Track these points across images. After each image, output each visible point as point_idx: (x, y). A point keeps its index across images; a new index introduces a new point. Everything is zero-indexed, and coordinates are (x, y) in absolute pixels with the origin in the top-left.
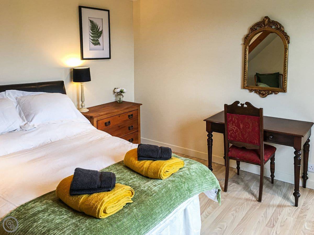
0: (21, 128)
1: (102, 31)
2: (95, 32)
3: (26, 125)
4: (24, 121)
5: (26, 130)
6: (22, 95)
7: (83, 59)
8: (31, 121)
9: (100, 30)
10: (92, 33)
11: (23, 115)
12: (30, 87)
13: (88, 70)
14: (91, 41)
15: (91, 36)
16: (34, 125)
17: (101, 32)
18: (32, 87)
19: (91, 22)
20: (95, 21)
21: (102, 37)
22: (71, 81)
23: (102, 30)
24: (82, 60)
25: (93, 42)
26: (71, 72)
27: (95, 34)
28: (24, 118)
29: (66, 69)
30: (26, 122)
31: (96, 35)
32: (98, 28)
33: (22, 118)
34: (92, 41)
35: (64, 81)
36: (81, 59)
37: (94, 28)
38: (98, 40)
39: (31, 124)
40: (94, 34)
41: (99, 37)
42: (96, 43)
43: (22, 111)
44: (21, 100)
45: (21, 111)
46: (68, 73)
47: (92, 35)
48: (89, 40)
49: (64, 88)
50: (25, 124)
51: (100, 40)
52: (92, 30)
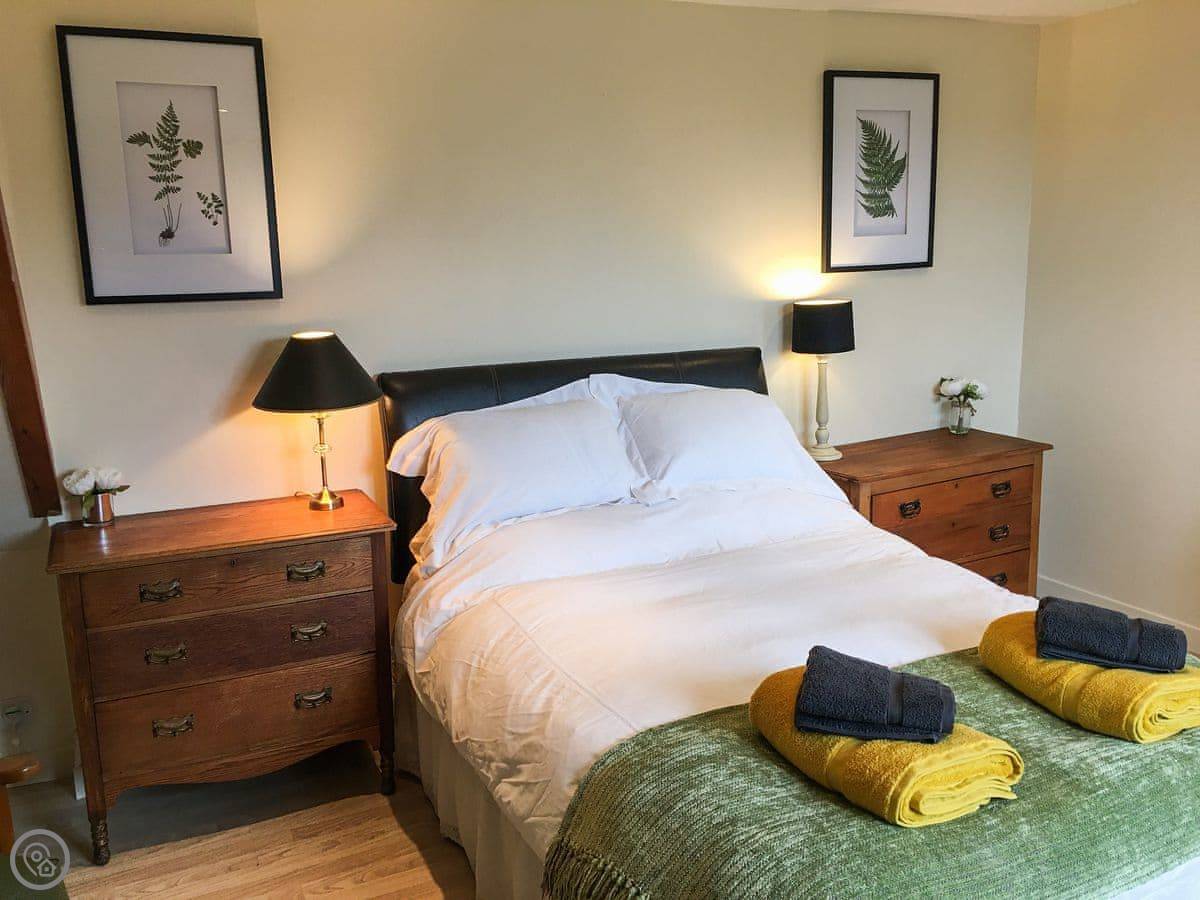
0: (633, 496)
1: (904, 159)
2: (877, 164)
3: (649, 487)
4: (643, 476)
5: (648, 505)
6: (634, 392)
7: (828, 268)
8: (662, 477)
9: (899, 157)
10: (866, 171)
11: (637, 455)
12: (657, 365)
13: (845, 311)
14: (863, 201)
15: (861, 180)
16: (668, 492)
17: (902, 165)
18: (664, 365)
19: (868, 127)
20: (883, 125)
21: (902, 181)
22: (784, 349)
23: (906, 156)
24: (827, 272)
25: (867, 204)
26: (785, 318)
27: (879, 173)
28: (642, 465)
29: (768, 304)
30: (647, 478)
31: (881, 177)
32: (892, 150)
33: (637, 466)
34: (867, 201)
35: (758, 346)
36: (823, 272)
37: (874, 149)
38: (887, 196)
39: (663, 485)
40: (875, 172)
41: (893, 182)
42: (879, 207)
43: (634, 441)
44: (632, 406)
45: (630, 443)
46: (776, 321)
47: (868, 179)
48: (856, 195)
49: (760, 371)
50: (645, 486)
51: (896, 195)
52: (867, 158)
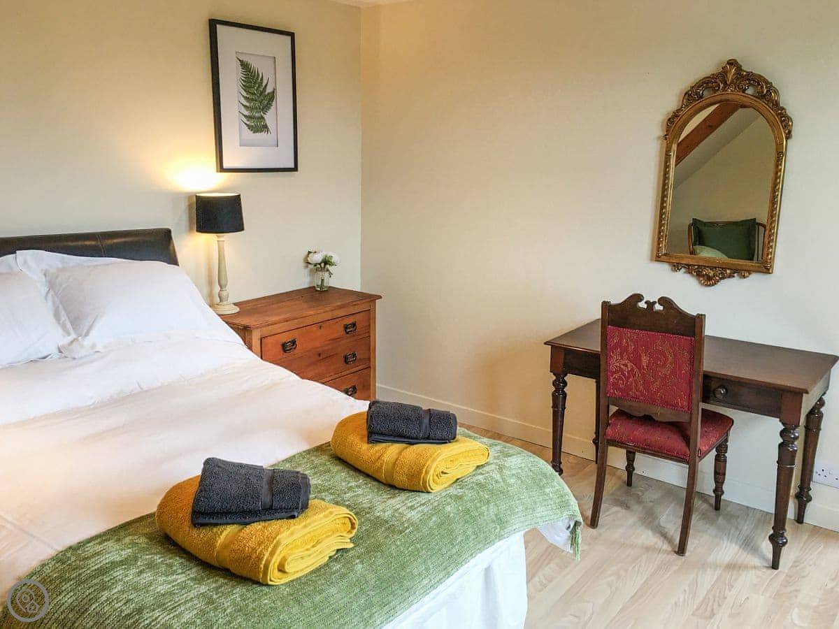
0: (60, 352)
1: (273, 92)
2: (253, 94)
3: (74, 344)
4: (69, 334)
5: (74, 359)
6: (60, 266)
7: (222, 169)
8: (87, 334)
9: (269, 90)
10: (246, 98)
11: (64, 317)
12: (80, 243)
13: (236, 201)
14: (245, 120)
15: (243, 105)
16: (93, 346)
17: (272, 97)
18: (88, 243)
19: (244, 65)
20: (255, 64)
21: (273, 108)
22: (191, 229)
23: (274, 90)
24: (221, 172)
25: (248, 123)
26: (190, 206)
27: (256, 101)
28: (68, 325)
29: (176, 196)
30: (73, 336)
31: (257, 104)
32: (264, 84)
33: (64, 327)
34: (248, 121)
35: (170, 228)
36: (217, 171)
37: (251, 82)
38: (262, 118)
39: (87, 342)
40: (252, 100)
41: (266, 108)
42: (258, 126)
43: (61, 306)
44: (57, 277)
45: (58, 307)
46: (183, 206)
47: (248, 104)
48: (240, 116)
49: (171, 247)
50: (72, 342)
51: (269, 117)
52: (246, 88)
